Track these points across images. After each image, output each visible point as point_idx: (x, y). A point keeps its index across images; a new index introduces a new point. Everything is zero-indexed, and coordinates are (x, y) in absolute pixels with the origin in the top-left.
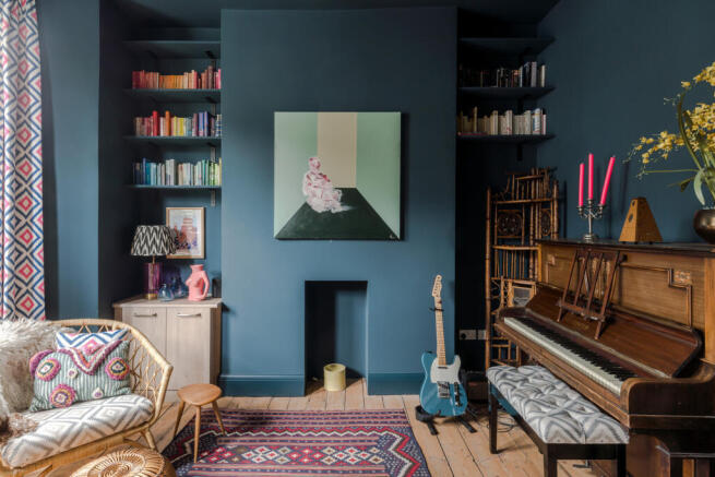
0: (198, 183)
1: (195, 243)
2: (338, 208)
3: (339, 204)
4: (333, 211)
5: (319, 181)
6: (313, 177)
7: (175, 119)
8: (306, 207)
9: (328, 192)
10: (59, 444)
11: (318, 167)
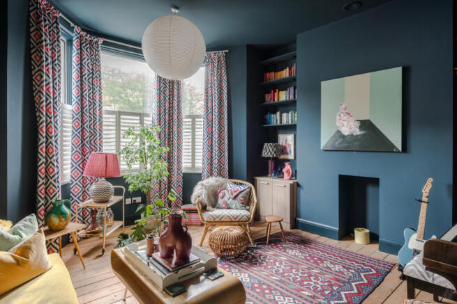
0: (290, 123)
1: (290, 151)
2: (358, 132)
3: (358, 130)
4: (355, 134)
5: (346, 117)
6: (342, 115)
7: (280, 92)
8: (339, 132)
9: (351, 123)
10: (218, 217)
11: (345, 109)
